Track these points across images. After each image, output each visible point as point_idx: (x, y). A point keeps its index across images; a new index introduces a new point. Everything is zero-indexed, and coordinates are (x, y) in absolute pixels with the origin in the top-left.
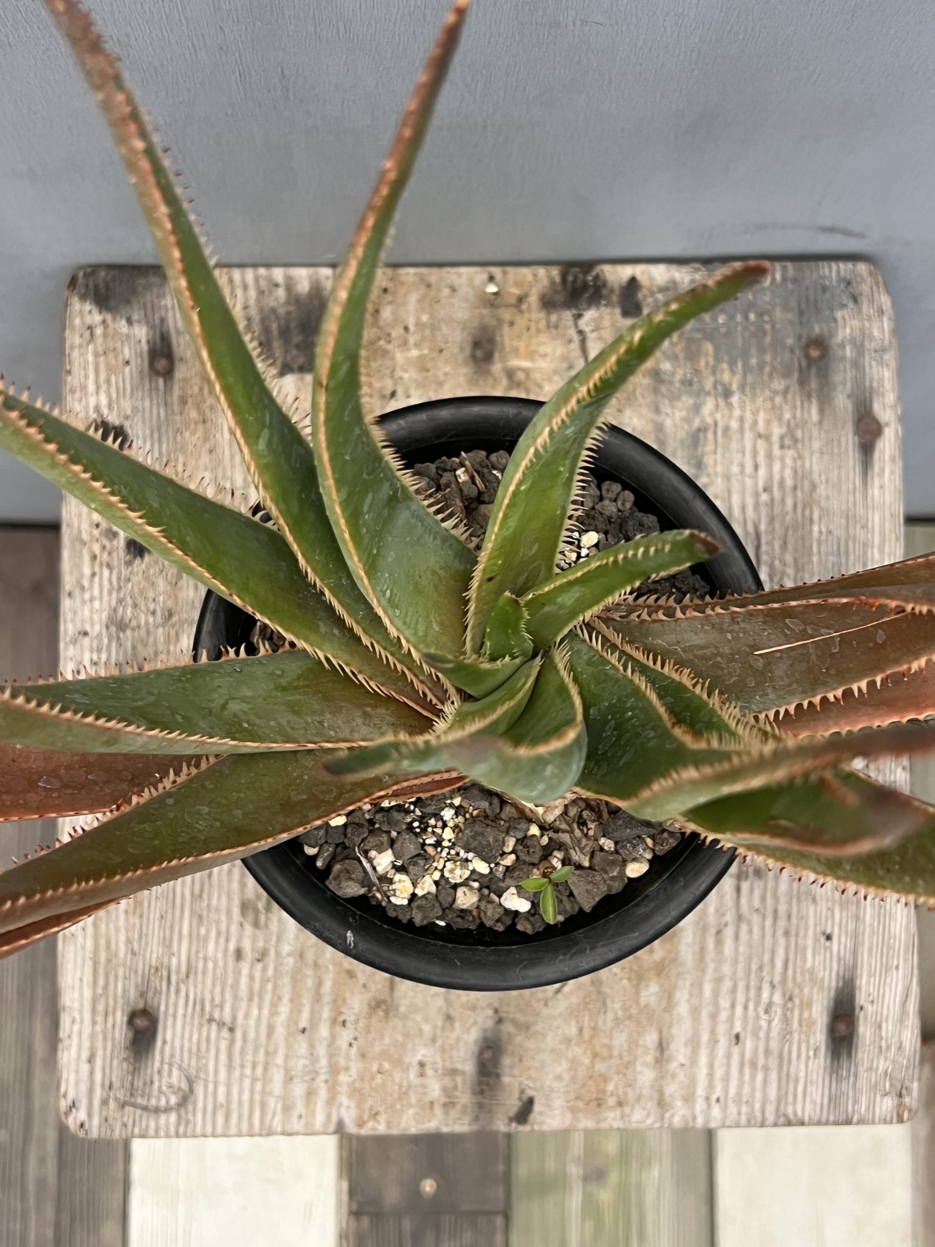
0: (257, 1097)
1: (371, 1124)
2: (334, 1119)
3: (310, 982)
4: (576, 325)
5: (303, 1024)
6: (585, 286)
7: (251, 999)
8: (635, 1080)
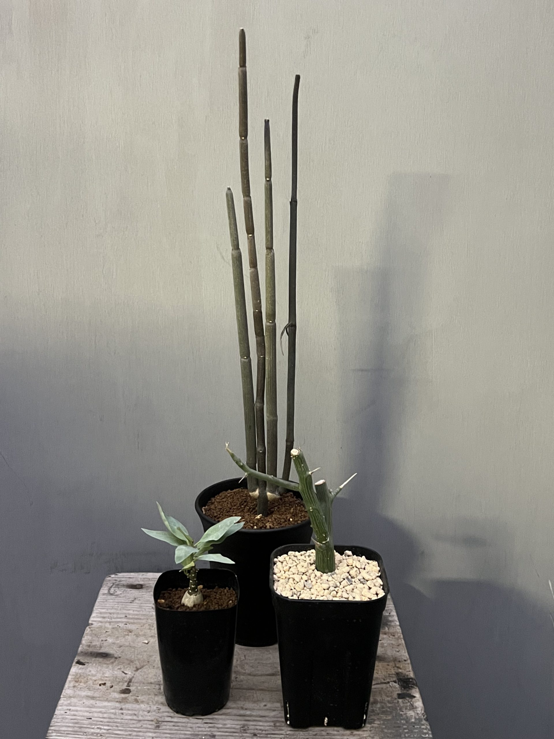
0: (107, 607)
1: (89, 630)
2: (93, 623)
3: (142, 618)
4: (391, 681)
5: (128, 616)
6: (407, 684)
7: (140, 606)
8: (82, 690)
